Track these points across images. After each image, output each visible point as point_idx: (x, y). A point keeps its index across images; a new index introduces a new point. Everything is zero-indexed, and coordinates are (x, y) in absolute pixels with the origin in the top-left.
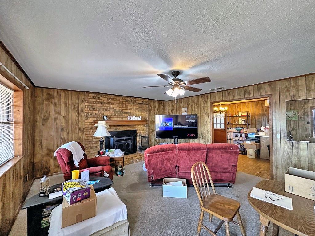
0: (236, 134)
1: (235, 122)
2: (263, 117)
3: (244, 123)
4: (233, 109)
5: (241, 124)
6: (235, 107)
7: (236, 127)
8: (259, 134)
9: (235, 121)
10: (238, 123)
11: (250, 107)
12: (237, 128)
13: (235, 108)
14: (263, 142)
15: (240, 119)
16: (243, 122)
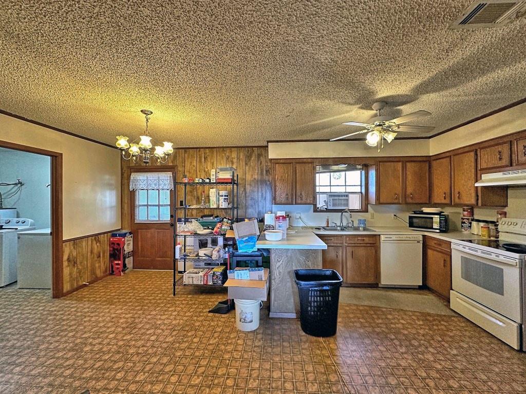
0: (202, 238)
1: (198, 201)
2: (262, 188)
3: (224, 205)
4: (195, 164)
5: (215, 206)
6: (200, 158)
7: (202, 217)
8: (267, 237)
9: (198, 198)
10: (207, 205)
11: (235, 160)
12: (205, 219)
13: (200, 161)
14: (279, 264)
15: (213, 192)
16: (222, 199)
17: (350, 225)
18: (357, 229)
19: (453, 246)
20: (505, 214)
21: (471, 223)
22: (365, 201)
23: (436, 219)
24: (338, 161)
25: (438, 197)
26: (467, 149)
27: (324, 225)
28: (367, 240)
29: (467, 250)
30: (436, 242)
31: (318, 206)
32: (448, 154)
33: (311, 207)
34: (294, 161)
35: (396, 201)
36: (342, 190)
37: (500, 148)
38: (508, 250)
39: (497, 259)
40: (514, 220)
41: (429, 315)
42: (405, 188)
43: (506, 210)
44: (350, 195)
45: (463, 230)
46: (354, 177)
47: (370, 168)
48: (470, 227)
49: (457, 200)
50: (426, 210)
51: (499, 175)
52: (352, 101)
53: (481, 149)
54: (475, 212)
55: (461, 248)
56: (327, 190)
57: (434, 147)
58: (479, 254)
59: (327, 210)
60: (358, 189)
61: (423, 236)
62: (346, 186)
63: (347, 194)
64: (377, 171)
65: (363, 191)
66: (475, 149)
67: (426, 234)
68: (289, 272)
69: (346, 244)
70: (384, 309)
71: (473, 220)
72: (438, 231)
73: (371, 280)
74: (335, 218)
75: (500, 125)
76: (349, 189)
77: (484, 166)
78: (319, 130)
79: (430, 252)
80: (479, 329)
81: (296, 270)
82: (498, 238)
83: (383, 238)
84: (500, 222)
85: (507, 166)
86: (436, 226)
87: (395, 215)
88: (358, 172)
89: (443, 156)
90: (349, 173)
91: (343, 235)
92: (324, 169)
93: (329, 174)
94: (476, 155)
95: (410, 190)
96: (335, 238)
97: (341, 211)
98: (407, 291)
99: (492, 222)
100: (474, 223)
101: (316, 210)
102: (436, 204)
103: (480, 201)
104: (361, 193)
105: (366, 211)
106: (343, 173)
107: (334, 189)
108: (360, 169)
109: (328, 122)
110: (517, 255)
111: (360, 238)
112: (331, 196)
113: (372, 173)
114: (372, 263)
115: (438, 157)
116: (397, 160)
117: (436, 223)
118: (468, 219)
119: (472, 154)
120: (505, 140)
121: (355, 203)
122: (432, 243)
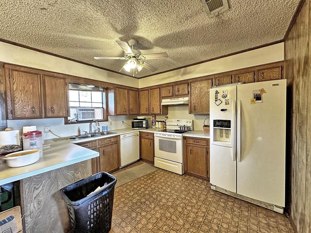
17: (97, 131)
18: (102, 134)
19: (155, 135)
20: (167, 117)
21: (155, 123)
22: (106, 113)
23: (144, 122)
24: (88, 81)
25: (143, 111)
26: (156, 87)
27: (77, 134)
28: (112, 140)
29: (161, 136)
30: (145, 134)
31: (69, 118)
32: (147, 89)
33: (62, 120)
34: (41, 73)
35: (125, 113)
36: (89, 105)
37: (169, 88)
38: (176, 133)
39: (174, 137)
40: (171, 120)
41: (150, 174)
42: (129, 105)
43: (168, 116)
44: (96, 110)
45: (153, 126)
46: (98, 96)
47: (109, 91)
48: (155, 124)
49: (152, 112)
50: (139, 118)
51: (168, 100)
52: (119, 28)
53: (162, 87)
54: (156, 118)
55: (159, 135)
56: (77, 105)
57: (141, 84)
58: (167, 136)
59: (78, 122)
60: (101, 105)
61: (140, 131)
62: (92, 102)
63: (92, 108)
64: (115, 93)
65: (105, 107)
66: (160, 87)
67: (141, 130)
68: (54, 196)
69: (99, 146)
70: (130, 183)
71: (156, 121)
72: (145, 128)
73: (116, 166)
74: (85, 128)
75: (169, 77)
76: (94, 105)
77: (163, 96)
78: (76, 47)
79: (143, 140)
80: (167, 172)
81: (64, 189)
82: (166, 128)
83: (122, 137)
84: (167, 121)
85: (171, 96)
86: (144, 126)
87: (123, 122)
88: (100, 93)
89: (145, 89)
90: (94, 93)
91: (96, 140)
92: (73, 87)
93: (78, 91)
94: (160, 90)
95: (131, 107)
96: (91, 143)
97: (91, 122)
98: (134, 165)
99: (164, 121)
100: (157, 123)
101: (67, 122)
102: (141, 114)
103: (161, 112)
104: (103, 108)
105: (107, 120)
106: (89, 92)
107: (82, 105)
108: (102, 91)
109: (90, 41)
110: (181, 135)
111: (108, 140)
112: (80, 110)
113: (111, 95)
114: (115, 155)
115: (143, 90)
116: (125, 88)
117: (144, 124)
118: (154, 121)
119: (158, 89)
120: (171, 84)
121: (99, 115)
122: (144, 135)
